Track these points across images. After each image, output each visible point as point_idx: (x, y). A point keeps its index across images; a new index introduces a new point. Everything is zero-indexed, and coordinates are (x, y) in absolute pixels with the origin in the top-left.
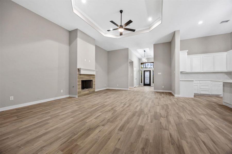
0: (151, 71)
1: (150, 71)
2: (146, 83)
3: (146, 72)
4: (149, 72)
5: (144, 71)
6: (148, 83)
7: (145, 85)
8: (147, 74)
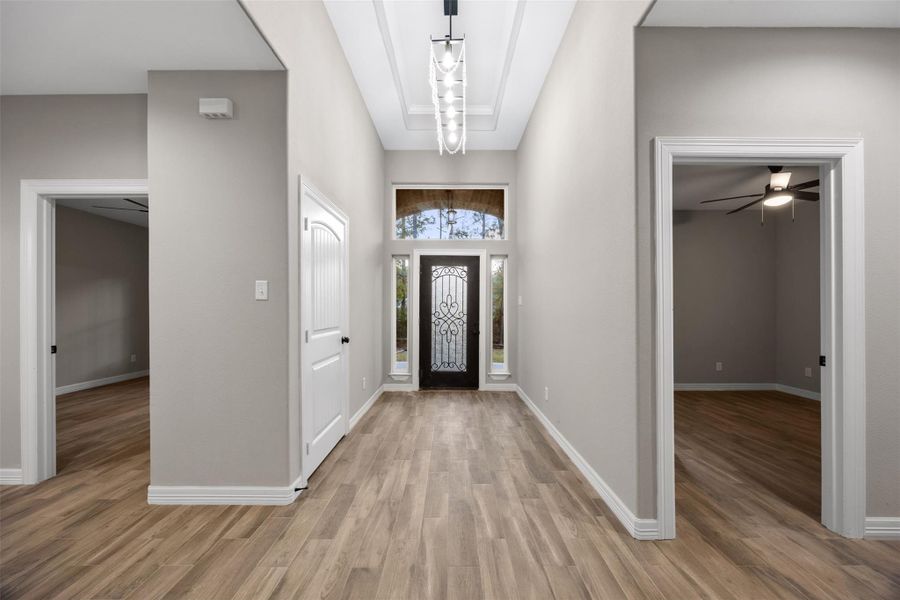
0: (478, 258)
1: (473, 263)
2: (438, 364)
3: (437, 271)
4: (462, 271)
5: (427, 263)
6: (460, 364)
7: (432, 380)
8: (450, 286)
